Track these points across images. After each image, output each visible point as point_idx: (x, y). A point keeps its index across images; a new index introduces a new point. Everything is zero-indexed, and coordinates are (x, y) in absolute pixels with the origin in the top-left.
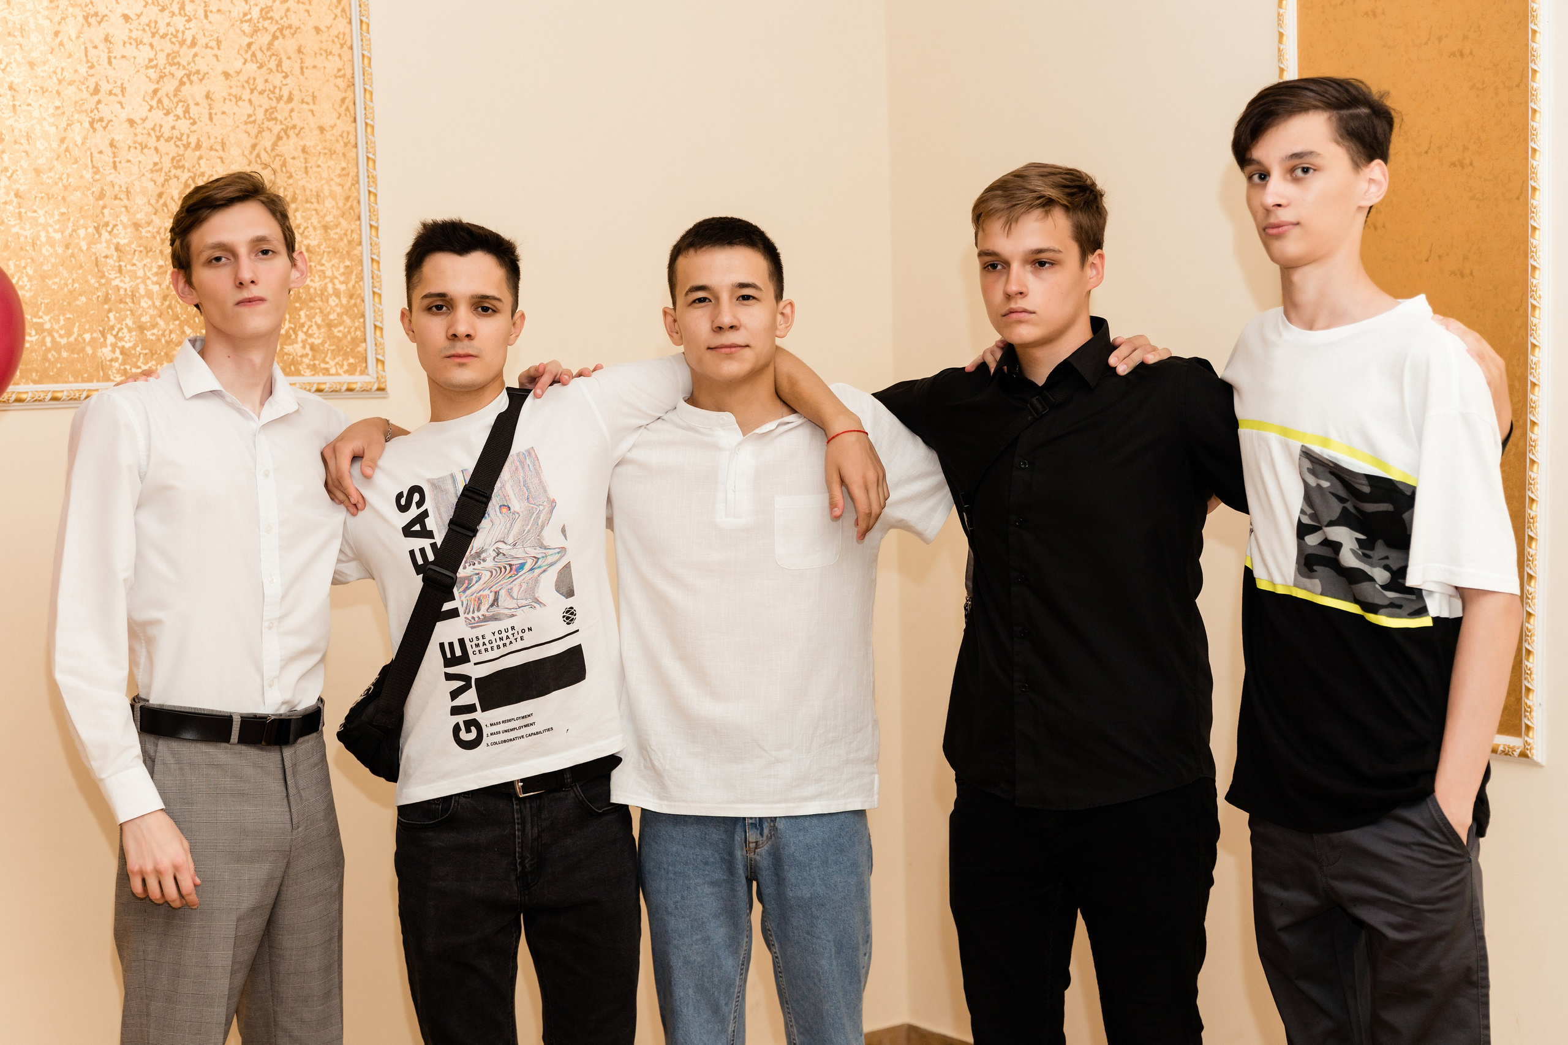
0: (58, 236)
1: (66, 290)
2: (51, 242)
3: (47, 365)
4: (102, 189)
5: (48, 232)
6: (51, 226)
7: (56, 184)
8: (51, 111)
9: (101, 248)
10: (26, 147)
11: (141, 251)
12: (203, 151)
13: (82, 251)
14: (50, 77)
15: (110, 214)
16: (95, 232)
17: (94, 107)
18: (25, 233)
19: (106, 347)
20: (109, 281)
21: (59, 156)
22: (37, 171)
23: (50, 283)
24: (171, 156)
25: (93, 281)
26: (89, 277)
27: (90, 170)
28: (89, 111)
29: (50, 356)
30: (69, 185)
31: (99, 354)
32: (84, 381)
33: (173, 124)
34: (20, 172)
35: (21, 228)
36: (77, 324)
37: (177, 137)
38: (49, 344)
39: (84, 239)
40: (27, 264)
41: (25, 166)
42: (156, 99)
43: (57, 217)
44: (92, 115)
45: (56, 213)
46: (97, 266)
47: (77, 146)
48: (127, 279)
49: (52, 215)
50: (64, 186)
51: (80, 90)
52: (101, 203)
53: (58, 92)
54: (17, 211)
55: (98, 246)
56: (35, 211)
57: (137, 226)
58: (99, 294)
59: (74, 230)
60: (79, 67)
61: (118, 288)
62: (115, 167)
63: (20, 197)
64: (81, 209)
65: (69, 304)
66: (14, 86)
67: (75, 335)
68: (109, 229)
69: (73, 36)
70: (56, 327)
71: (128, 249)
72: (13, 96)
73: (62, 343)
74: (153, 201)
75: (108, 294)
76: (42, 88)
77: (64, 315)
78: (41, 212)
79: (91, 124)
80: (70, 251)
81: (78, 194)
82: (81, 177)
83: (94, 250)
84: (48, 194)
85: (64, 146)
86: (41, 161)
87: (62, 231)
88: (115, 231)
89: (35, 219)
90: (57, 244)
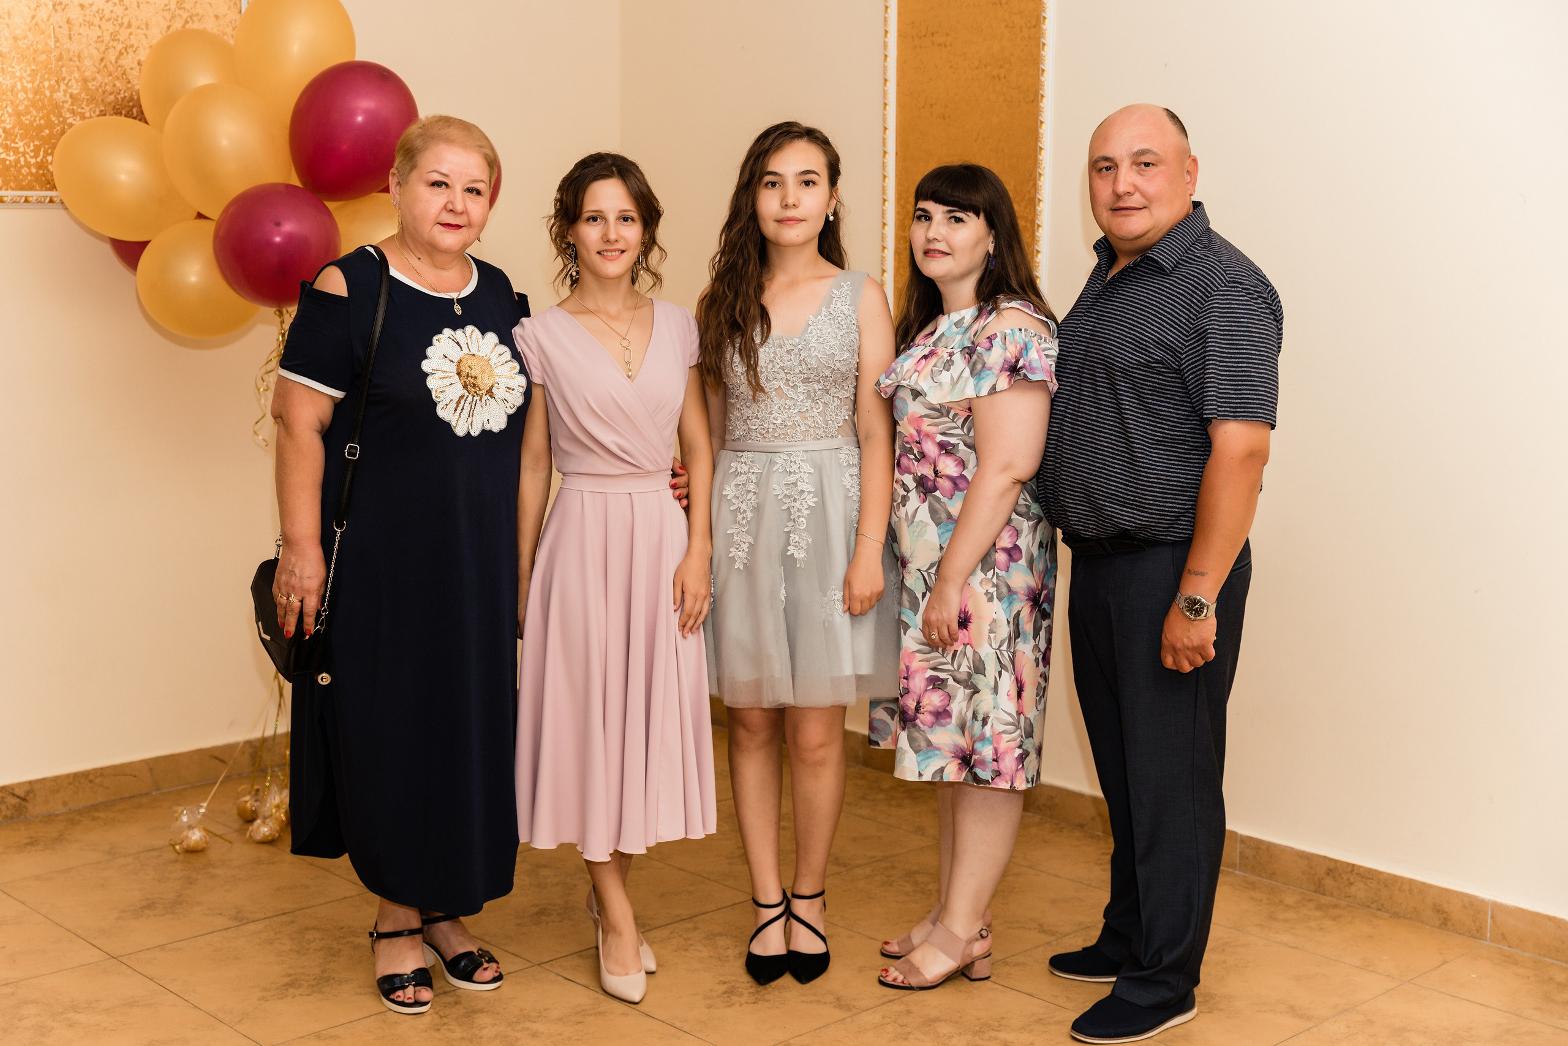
0: (30, 86)
2: (25, 90)
3: (21, 177)
4: (61, 53)
6: (24, 78)
7: (29, 48)
9: (59, 96)
10: (7, 21)
12: (132, 29)
13: (46, 97)
15: (67, 71)
16: (56, 84)
20: (65, 119)
21: (30, 28)
22: (16, 39)
23: (24, 119)
24: (110, 31)
25: (54, 119)
26: (52, 116)
27: (53, 39)
29: (23, 171)
30: (38, 49)
32: (47, 190)
33: (112, 8)
35: (4, 79)
36: (42, 149)
37: (114, 19)
38: (22, 163)
39: (48, 88)
40: (7, 105)
41: (7, 34)
43: (29, 72)
45: (28, 69)
46: (57, 108)
47: (43, 22)
48: (78, 119)
49: (26, 71)
50: (34, 50)
52: (60, 63)
55: (58, 94)
56: (13, 67)
57: (85, 81)
58: (58, 128)
59: (41, 82)
61: (71, 125)
62: (70, 38)
64: (46, 67)
65: (37, 134)
67: (41, 157)
68: (66, 82)
70: (28, 150)
74: (97, 64)
77: (33, 142)
78: (18, 68)
79: (54, 6)
80: (38, 97)
81: (44, 56)
82: (46, 44)
83: (54, 97)
84: (22, 56)
85: (34, 22)
86: (18, 32)
87: (32, 82)
88: (70, 84)
89: (13, 73)
90: (29, 92)
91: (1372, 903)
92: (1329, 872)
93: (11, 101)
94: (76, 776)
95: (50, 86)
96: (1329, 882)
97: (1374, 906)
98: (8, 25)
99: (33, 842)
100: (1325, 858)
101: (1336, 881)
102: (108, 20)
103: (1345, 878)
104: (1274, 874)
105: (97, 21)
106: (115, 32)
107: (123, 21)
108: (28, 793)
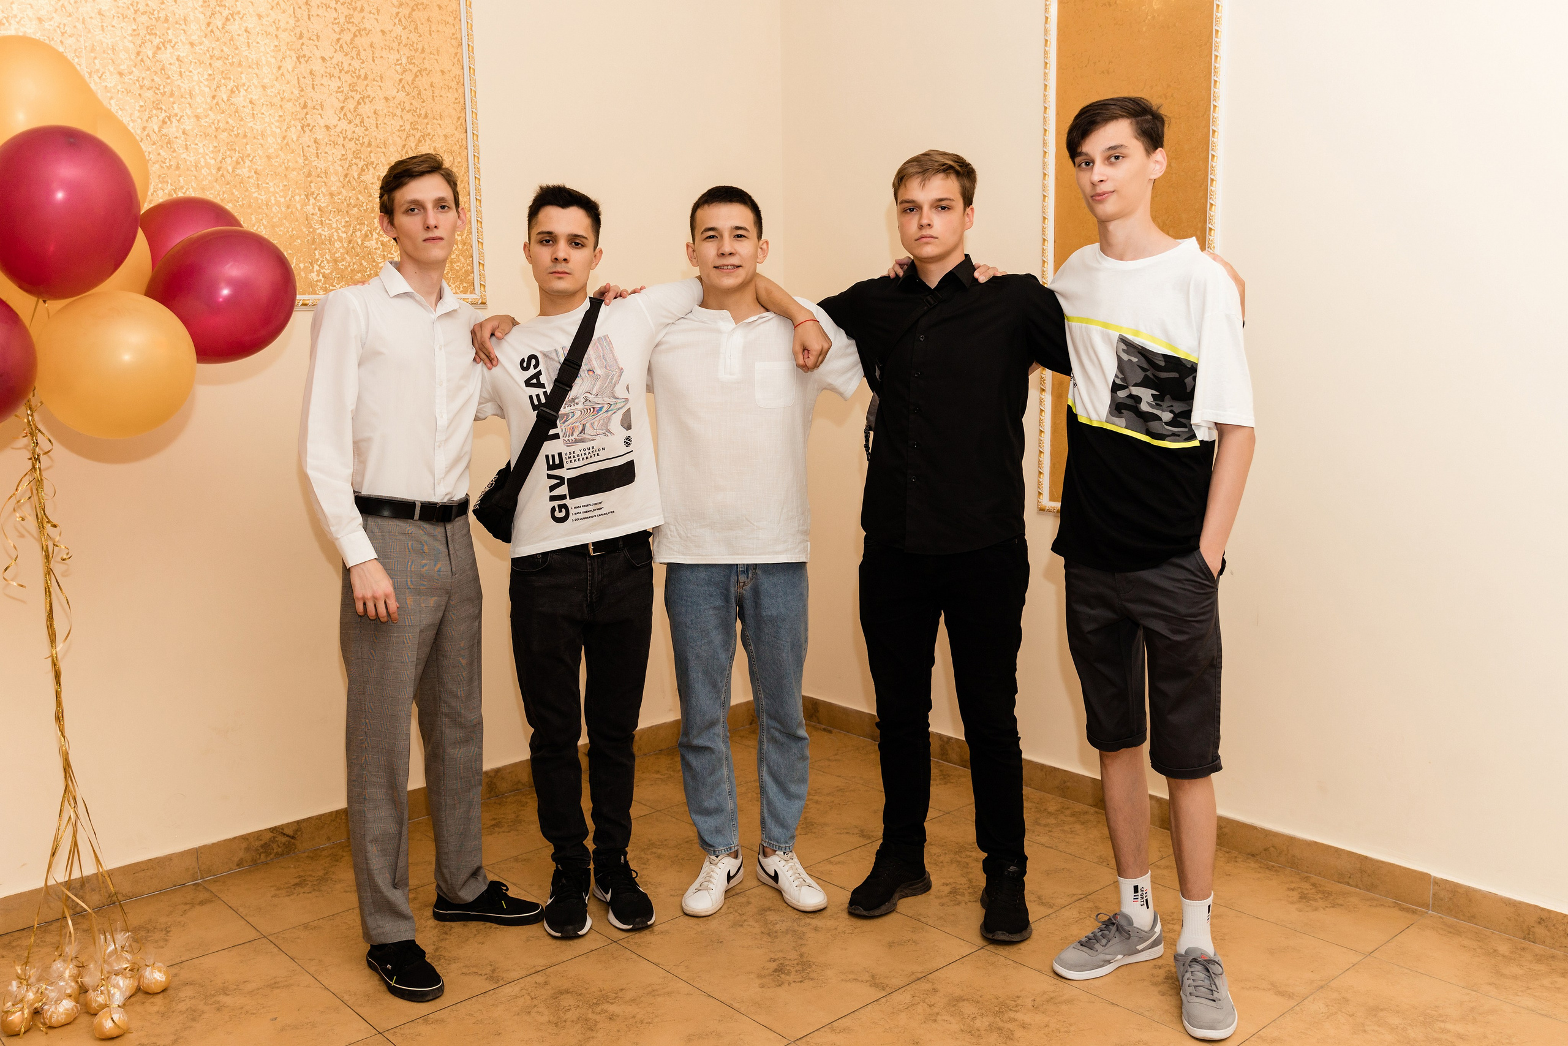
0: (282, 200)
1: (288, 235)
2: (278, 203)
4: (310, 171)
5: (276, 197)
6: (278, 193)
7: (281, 166)
8: (277, 118)
9: (309, 209)
10: (261, 141)
11: (334, 211)
13: (298, 210)
14: (276, 96)
15: (315, 186)
16: (305, 198)
17: (304, 117)
18: (261, 197)
19: (313, 272)
20: (315, 230)
21: (282, 148)
22: (269, 157)
23: (278, 230)
24: (353, 150)
25: (304, 230)
26: (303, 227)
27: (302, 158)
30: (289, 167)
31: (309, 277)
33: (354, 129)
34: (257, 158)
35: (259, 194)
36: (295, 257)
37: (356, 138)
39: (299, 202)
40: (263, 217)
41: (261, 153)
42: (343, 113)
43: (281, 188)
44: (303, 122)
45: (281, 185)
46: (307, 220)
47: (293, 141)
48: (326, 229)
49: (279, 187)
50: (285, 167)
51: (295, 105)
52: (309, 179)
53: (281, 106)
54: (256, 183)
55: (308, 207)
56: (268, 184)
57: (332, 195)
58: (309, 238)
59: (292, 197)
60: (294, 90)
61: (320, 235)
62: (318, 156)
63: (258, 174)
64: (297, 182)
65: (290, 244)
68: (314, 196)
69: (290, 70)
71: (326, 209)
72: (253, 108)
74: (342, 179)
75: (314, 238)
76: (271, 103)
78: (271, 184)
79: (302, 128)
80: (290, 210)
81: (295, 173)
82: (296, 162)
83: (305, 210)
84: (275, 173)
85: (285, 142)
86: (271, 151)
87: (285, 197)
88: (318, 198)
90: (282, 206)
98: (262, 145)
99: (301, 883)
102: (351, 140)
105: (340, 141)
106: (357, 150)
108: (296, 831)
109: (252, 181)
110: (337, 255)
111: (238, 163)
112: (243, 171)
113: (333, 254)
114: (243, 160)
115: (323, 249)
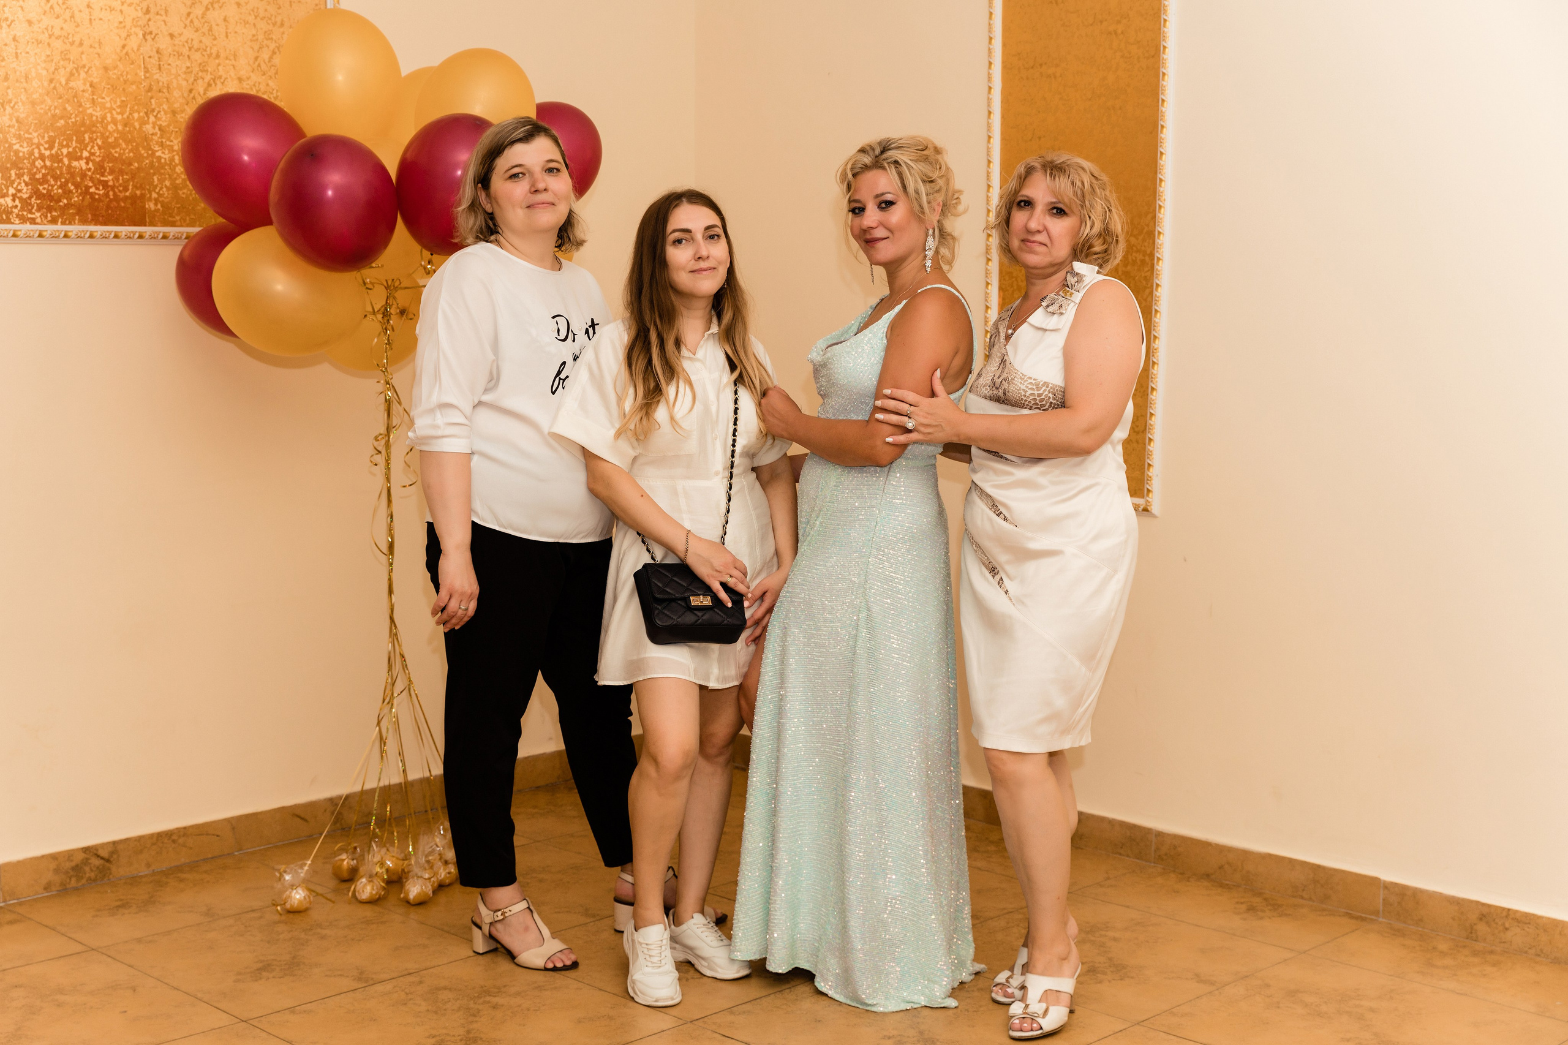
2: (114, 122)
4: (151, 84)
5: (112, 114)
6: (114, 109)
7: (119, 78)
8: (116, 25)
9: (148, 128)
10: (98, 50)
11: (177, 132)
13: (135, 129)
15: (156, 102)
16: (145, 116)
17: (145, 23)
18: (96, 114)
19: (151, 201)
20: (154, 152)
21: (121, 58)
22: (106, 69)
23: (113, 151)
24: (199, 62)
25: (143, 152)
26: (141, 149)
27: (143, 69)
28: (143, 25)
29: (111, 205)
30: (128, 80)
31: (147, 206)
32: (135, 225)
33: (201, 38)
35: (94, 110)
37: (203, 49)
38: (112, 197)
39: (137, 120)
40: (97, 137)
41: (98, 64)
42: (189, 19)
43: (119, 103)
44: (145, 29)
45: (118, 100)
46: (146, 141)
47: (134, 51)
48: (167, 152)
49: (116, 102)
50: (124, 80)
51: (136, 10)
52: (149, 94)
53: (121, 11)
54: (91, 97)
55: (147, 126)
56: (103, 98)
57: (174, 113)
58: (147, 161)
59: (130, 114)
61: (159, 158)
62: (160, 68)
63: (94, 87)
64: (136, 98)
65: (126, 168)
66: (91, 5)
67: (130, 191)
68: (155, 114)
70: (116, 184)
71: (167, 129)
72: (90, 12)
73: (121, 197)
74: (186, 95)
75: (153, 162)
76: (110, 7)
78: (108, 99)
79: (144, 36)
80: (128, 129)
81: (134, 87)
82: (136, 74)
83: (144, 129)
84: (113, 86)
85: (125, 51)
86: (109, 61)
87: (122, 114)
88: (159, 116)
89: (104, 104)
90: (118, 124)
91: (1530, 948)
92: (1482, 917)
93: (100, 133)
94: (160, 835)
95: (139, 117)
96: (1482, 928)
97: (1533, 951)
98: (99, 54)
99: (124, 905)
100: (1478, 903)
101: (1489, 926)
102: (197, 50)
103: (1500, 923)
104: (1421, 920)
105: (186, 51)
106: (204, 62)
107: (212, 51)
108: (112, 853)
109: (86, 95)
110: (177, 182)
111: (72, 74)
112: (78, 84)
113: (173, 180)
114: (77, 71)
115: (164, 174)
